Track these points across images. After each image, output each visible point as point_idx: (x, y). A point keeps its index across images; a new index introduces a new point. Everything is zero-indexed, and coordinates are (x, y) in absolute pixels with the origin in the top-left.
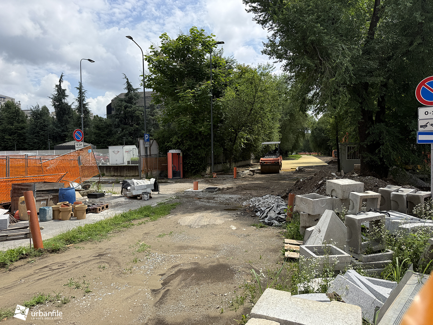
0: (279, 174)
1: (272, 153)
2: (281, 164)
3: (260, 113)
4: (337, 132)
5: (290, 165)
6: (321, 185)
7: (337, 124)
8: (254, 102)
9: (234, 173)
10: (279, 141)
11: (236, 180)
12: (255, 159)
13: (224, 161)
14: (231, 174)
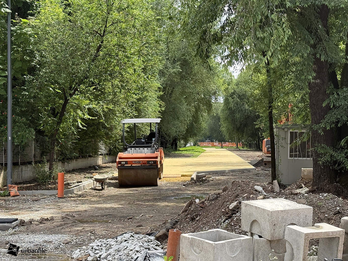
0: (156, 187)
1: (143, 143)
2: (162, 165)
3: (117, 56)
4: (271, 102)
5: (180, 169)
6: (234, 211)
7: (270, 85)
8: (104, 32)
9: (59, 185)
10: (159, 117)
11: (63, 202)
12: (107, 154)
13: (38, 159)
14: (51, 189)
